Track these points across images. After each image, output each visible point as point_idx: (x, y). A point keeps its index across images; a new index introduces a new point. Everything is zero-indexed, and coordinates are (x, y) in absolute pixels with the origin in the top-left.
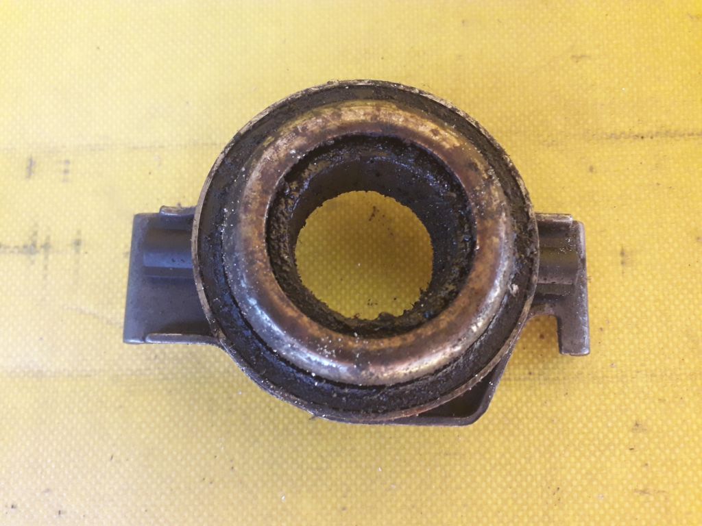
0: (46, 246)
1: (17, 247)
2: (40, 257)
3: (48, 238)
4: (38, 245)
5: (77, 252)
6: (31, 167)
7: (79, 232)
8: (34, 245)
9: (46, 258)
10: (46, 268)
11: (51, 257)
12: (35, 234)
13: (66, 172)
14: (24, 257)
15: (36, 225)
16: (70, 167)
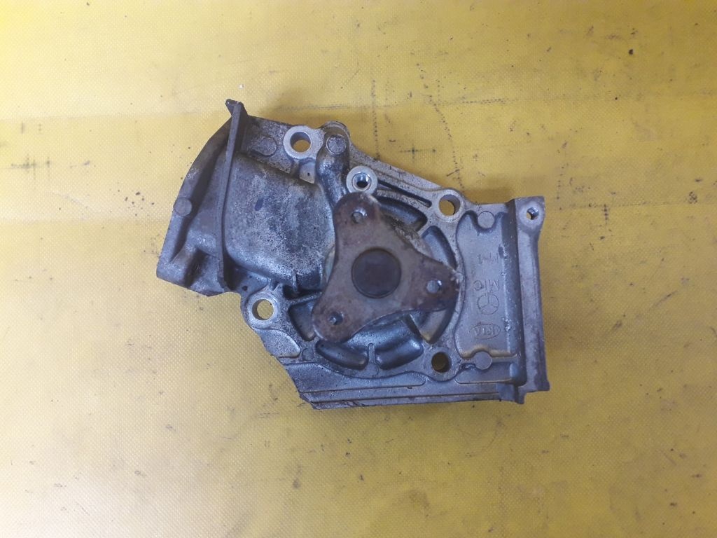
0: (34, 165)
1: (20, 165)
2: (32, 169)
3: (34, 161)
4: (30, 164)
5: (49, 166)
6: (23, 128)
7: (48, 158)
8: (28, 165)
9: (34, 170)
10: (34, 174)
11: (36, 169)
12: (28, 159)
13: (40, 130)
14: (24, 170)
15: (28, 155)
16: (42, 127)
